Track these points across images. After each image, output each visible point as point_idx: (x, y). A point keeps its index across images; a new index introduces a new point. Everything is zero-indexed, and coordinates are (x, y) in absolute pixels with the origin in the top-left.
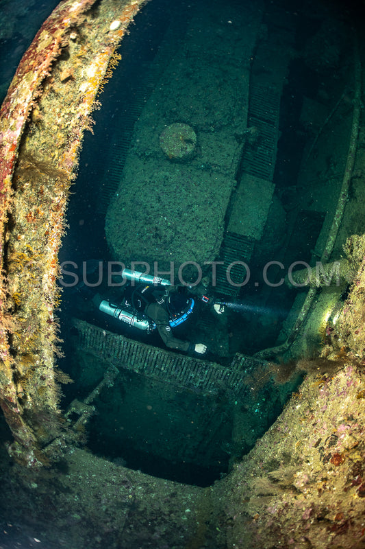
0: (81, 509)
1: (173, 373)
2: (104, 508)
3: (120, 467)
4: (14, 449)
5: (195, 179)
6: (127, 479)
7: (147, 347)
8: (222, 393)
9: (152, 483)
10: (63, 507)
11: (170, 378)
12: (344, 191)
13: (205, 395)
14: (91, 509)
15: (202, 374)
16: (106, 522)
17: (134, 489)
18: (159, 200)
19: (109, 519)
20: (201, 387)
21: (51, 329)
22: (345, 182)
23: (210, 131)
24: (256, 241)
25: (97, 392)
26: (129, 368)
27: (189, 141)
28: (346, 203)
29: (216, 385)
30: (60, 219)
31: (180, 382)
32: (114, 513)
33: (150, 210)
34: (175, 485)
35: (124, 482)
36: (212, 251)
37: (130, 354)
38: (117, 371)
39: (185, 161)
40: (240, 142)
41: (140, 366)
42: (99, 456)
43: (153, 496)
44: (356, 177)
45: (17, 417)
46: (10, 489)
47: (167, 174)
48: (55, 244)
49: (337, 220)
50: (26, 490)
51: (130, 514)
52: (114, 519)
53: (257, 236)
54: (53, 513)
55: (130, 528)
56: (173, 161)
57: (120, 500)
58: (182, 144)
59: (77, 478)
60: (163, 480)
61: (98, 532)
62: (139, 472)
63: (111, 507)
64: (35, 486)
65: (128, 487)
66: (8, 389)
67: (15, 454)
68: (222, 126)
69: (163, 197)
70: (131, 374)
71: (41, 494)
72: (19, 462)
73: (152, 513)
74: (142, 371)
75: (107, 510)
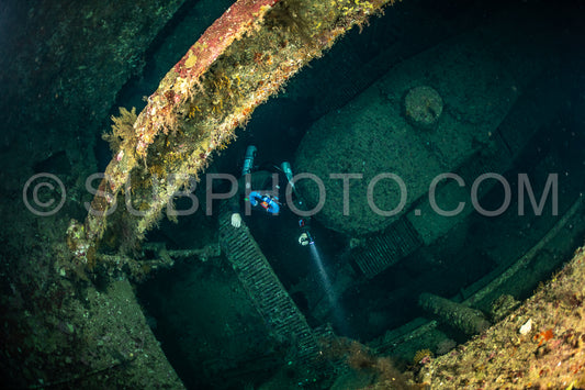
0: (81, 326)
1: (262, 294)
2: (100, 343)
3: (147, 326)
4: (76, 229)
5: (414, 150)
6: (143, 340)
7: (261, 255)
8: (286, 345)
9: (160, 362)
10: (68, 311)
11: (256, 297)
12: (529, 256)
13: (271, 335)
14: (90, 334)
15: (285, 315)
16: (90, 354)
17: (141, 353)
18: (370, 144)
19: (94, 354)
20: (274, 325)
21: (198, 163)
22: (535, 249)
23: (455, 118)
24: (423, 245)
25: (187, 253)
26: (231, 259)
27: (433, 113)
28: (522, 268)
29: (288, 335)
30: (281, 80)
31: (261, 306)
32: (104, 354)
33: (356, 146)
34: (177, 380)
35: (138, 340)
36: (380, 223)
37: (241, 249)
38: (219, 253)
39: (417, 128)
40: (473, 147)
41: (241, 265)
42: (139, 303)
43: (151, 372)
44: (547, 251)
45: (104, 206)
46: (39, 257)
47: (394, 127)
48: (261, 96)
49: (504, 277)
50: (52, 270)
51: (116, 367)
52: (99, 358)
53: (427, 241)
54: (54, 307)
55: (104, 377)
56: (408, 119)
57: (120, 350)
58: (424, 110)
59: (103, 302)
60: (171, 367)
61: (74, 356)
62: (159, 344)
63: (108, 348)
64: (63, 273)
65: (137, 347)
66: (119, 177)
67: (73, 235)
68: (468, 122)
69: (375, 144)
70: (227, 265)
71: (61, 286)
72: (70, 243)
73: (134, 383)
74: (239, 270)
75: (101, 347)
